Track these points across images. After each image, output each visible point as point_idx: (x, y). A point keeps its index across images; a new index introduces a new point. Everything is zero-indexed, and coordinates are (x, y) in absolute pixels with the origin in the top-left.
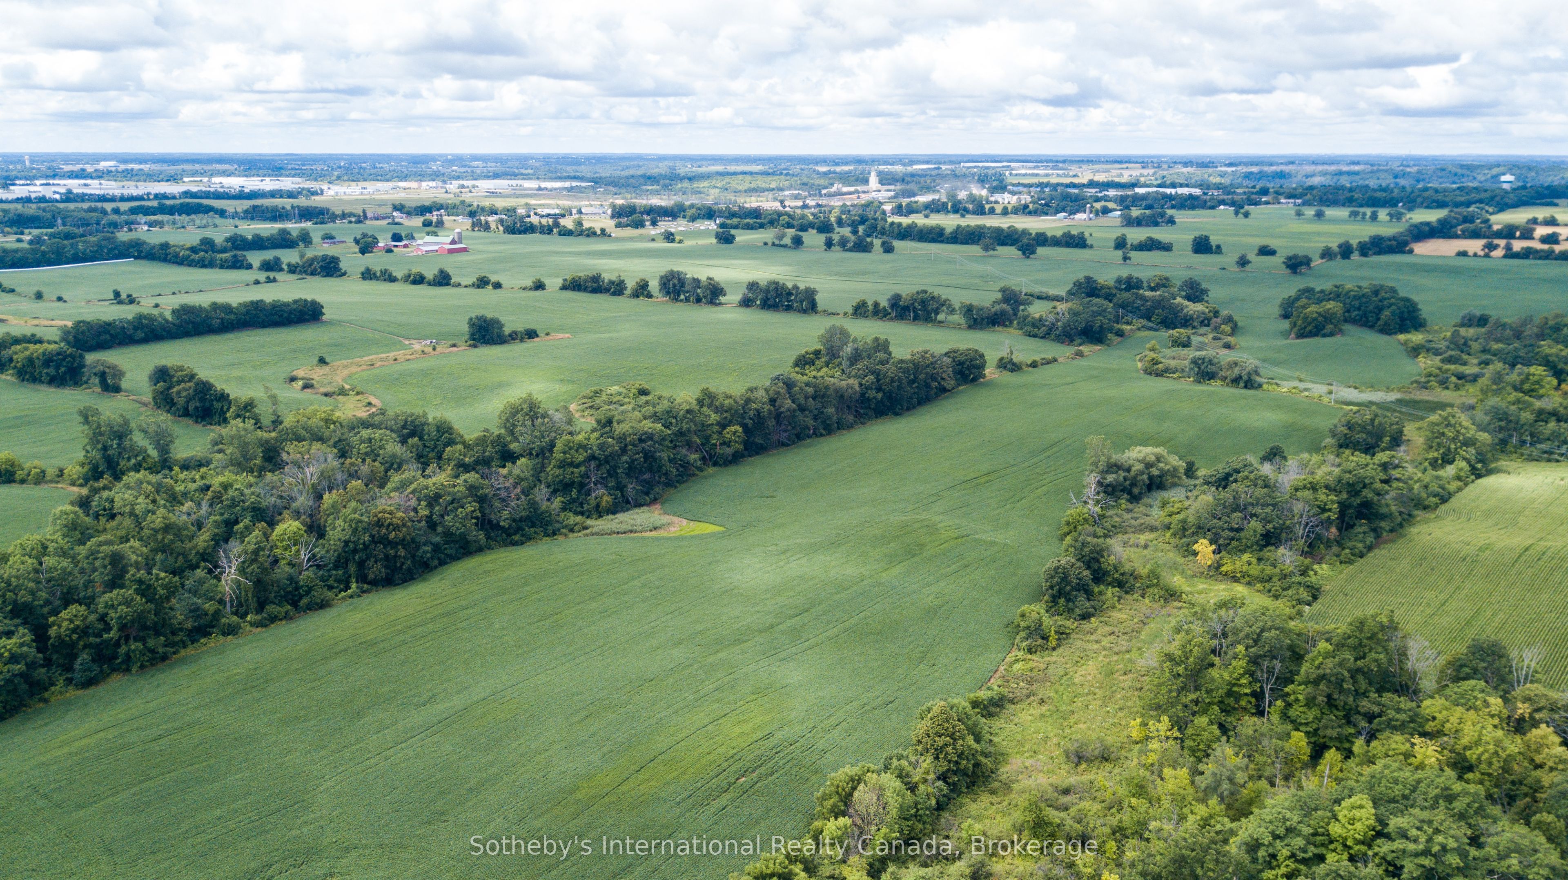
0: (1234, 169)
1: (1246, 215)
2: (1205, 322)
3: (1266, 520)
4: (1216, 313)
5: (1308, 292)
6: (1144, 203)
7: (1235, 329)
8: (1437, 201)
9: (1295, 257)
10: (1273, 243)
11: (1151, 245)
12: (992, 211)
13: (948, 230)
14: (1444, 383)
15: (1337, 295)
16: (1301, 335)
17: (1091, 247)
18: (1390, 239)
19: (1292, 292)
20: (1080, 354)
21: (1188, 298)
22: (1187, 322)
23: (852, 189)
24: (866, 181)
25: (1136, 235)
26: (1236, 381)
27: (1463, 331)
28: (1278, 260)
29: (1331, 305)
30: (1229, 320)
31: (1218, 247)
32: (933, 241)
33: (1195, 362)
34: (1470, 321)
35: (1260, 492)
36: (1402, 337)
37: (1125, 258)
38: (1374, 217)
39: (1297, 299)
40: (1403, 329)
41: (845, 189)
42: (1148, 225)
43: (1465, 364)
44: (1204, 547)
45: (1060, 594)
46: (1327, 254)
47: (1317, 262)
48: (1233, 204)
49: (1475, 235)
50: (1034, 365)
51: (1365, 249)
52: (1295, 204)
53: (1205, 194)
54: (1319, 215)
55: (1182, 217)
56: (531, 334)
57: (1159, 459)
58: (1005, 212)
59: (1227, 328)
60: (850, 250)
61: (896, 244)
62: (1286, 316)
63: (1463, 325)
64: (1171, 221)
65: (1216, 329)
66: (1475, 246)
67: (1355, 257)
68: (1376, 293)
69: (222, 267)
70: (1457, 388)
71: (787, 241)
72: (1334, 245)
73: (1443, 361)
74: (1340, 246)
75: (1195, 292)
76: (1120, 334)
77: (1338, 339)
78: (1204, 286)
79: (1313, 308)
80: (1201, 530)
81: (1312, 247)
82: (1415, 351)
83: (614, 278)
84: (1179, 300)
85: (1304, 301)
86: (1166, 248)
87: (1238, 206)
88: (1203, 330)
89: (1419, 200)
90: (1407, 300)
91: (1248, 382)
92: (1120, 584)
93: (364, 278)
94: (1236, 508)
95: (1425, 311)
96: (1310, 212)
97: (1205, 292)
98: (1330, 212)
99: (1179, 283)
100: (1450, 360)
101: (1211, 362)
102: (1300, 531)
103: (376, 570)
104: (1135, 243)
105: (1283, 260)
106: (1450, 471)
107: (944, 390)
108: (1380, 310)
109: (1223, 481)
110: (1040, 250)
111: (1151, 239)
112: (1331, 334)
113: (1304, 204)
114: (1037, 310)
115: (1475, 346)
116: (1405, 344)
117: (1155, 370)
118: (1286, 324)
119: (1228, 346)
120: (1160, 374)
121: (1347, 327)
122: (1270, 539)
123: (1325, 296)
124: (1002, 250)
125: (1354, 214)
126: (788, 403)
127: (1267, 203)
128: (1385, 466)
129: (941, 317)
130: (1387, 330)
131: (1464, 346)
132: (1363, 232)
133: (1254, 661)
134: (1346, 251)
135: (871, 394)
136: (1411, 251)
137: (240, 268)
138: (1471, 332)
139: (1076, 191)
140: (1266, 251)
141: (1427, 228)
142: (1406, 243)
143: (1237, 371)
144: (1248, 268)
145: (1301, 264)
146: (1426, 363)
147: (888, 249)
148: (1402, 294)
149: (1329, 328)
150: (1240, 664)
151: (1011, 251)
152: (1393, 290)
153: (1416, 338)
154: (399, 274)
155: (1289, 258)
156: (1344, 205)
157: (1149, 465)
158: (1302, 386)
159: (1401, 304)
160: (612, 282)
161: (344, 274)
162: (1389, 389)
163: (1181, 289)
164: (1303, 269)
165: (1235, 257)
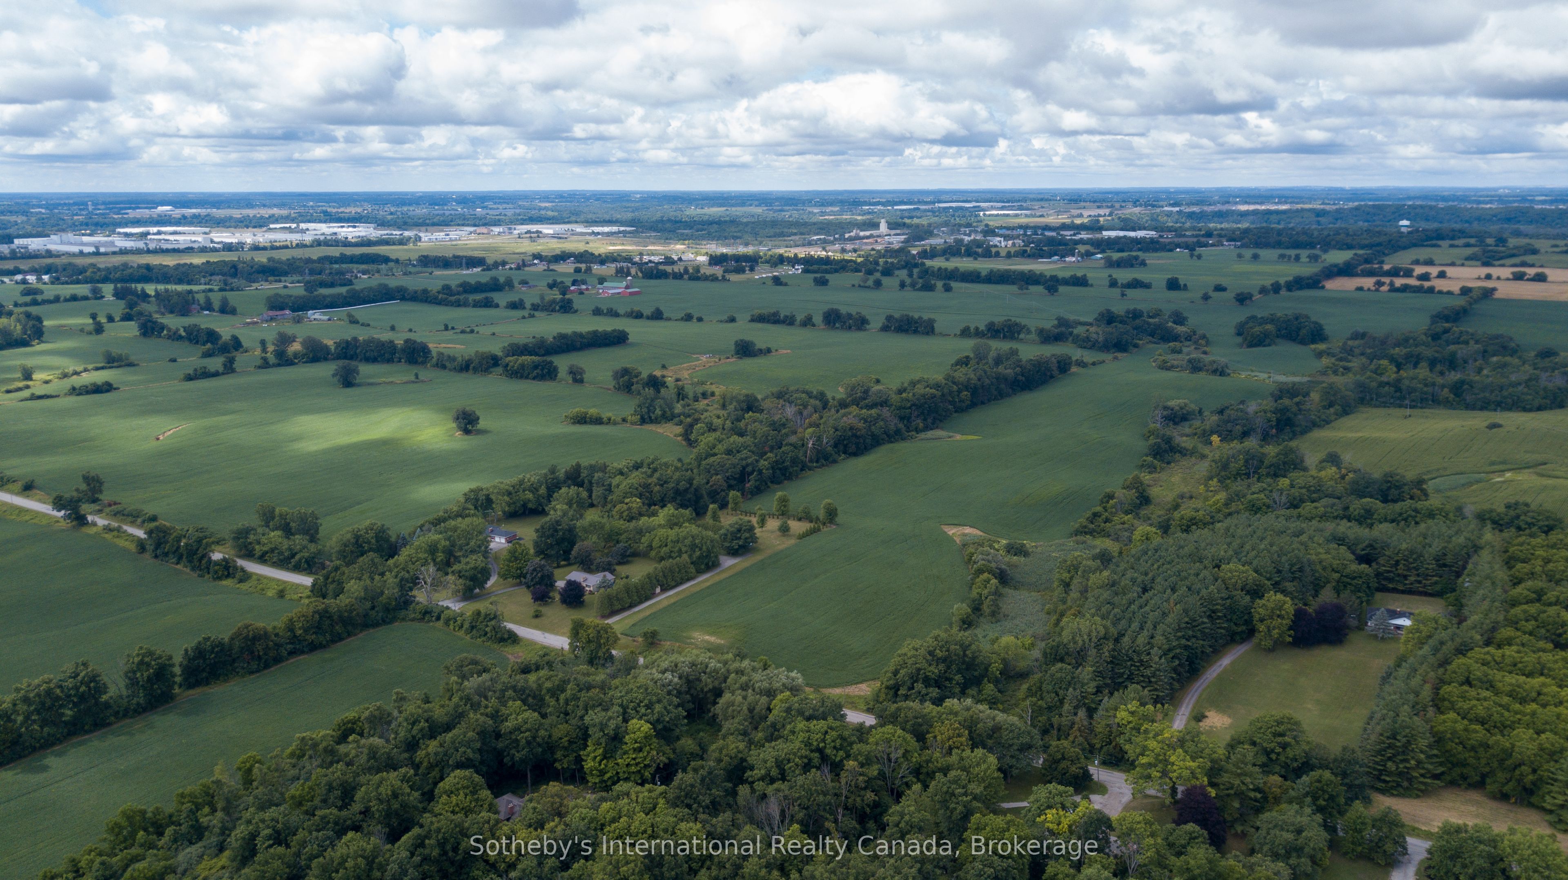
0: (1177, 209)
1: (1199, 257)
2: (1188, 338)
3: (1244, 425)
4: (1194, 333)
5: (1253, 318)
6: (1117, 247)
7: (1208, 343)
8: (1347, 244)
9: (1242, 294)
10: (1224, 282)
11: (1136, 284)
12: (997, 254)
13: (984, 273)
14: (1335, 372)
15: (1272, 320)
16: (1250, 346)
17: (1092, 286)
18: (1308, 278)
19: (1243, 319)
20: (1116, 358)
21: (1175, 322)
22: (1176, 338)
23: (868, 233)
24: (876, 226)
25: (1124, 275)
26: (1215, 372)
27: (1350, 343)
28: (1229, 295)
29: (1269, 327)
30: (1204, 337)
31: (1185, 285)
32: (972, 281)
33: (1190, 361)
34: (1356, 336)
35: (1239, 414)
36: (1313, 346)
37: (1123, 295)
38: (1297, 258)
39: (1246, 323)
40: (1313, 342)
41: (862, 234)
42: (1125, 267)
43: (1350, 361)
44: (1215, 438)
45: (1157, 454)
46: (1263, 291)
47: (1257, 296)
48: (1187, 246)
49: (1370, 273)
50: (1094, 364)
51: (1291, 286)
52: (1235, 246)
53: (1161, 236)
54: (1255, 257)
55: (1152, 259)
56: (769, 351)
57: (1186, 405)
58: (1009, 255)
59: (1203, 342)
60: (920, 290)
61: (954, 284)
62: (1239, 334)
63: (1352, 339)
64: (1143, 264)
65: (1196, 343)
66: (1368, 282)
67: (1283, 292)
68: (1297, 319)
69: (475, 306)
70: (1343, 374)
71: (870, 283)
72: (1268, 282)
73: (1337, 360)
74: (1272, 285)
75: (1179, 319)
76: (1136, 346)
77: (1273, 348)
78: (1185, 314)
79: (1257, 329)
80: (1212, 432)
81: (1252, 284)
82: (1319, 355)
83: (788, 314)
84: (1170, 324)
85: (1251, 324)
86: (1147, 286)
87: (1191, 248)
88: (1188, 343)
89: (1333, 243)
90: (1316, 323)
91: (1221, 372)
92: (1180, 452)
93: (594, 314)
94: (1229, 421)
95: (1328, 329)
96: (1248, 253)
97: (1185, 319)
98: (1264, 253)
99: (1168, 313)
100: (1341, 359)
101: (1199, 361)
102: (1259, 430)
103: (852, 448)
104: (1125, 282)
105: (1233, 295)
106: (1332, 410)
107: (1052, 377)
108: (1299, 329)
109: (1221, 412)
110: (1062, 289)
111: (1136, 280)
112: (1269, 345)
113: (1242, 246)
114: (1079, 330)
115: (1357, 351)
116: (1314, 350)
117: (1165, 367)
118: (1240, 339)
119: (1205, 353)
120: (1168, 369)
121: (1278, 340)
122: (1245, 434)
123: (1264, 321)
124: (1033, 289)
125: (1282, 256)
126: (987, 381)
127: (1212, 245)
128: (1297, 404)
129: (1022, 336)
130: (1303, 342)
131: (1350, 352)
132: (1289, 271)
133: (1246, 461)
134: (1276, 288)
135: (1020, 378)
136: (1323, 287)
137: (490, 306)
138: (1357, 343)
139: (1054, 234)
140: (1219, 288)
141: (1336, 269)
142: (1319, 282)
143: (1215, 366)
144: (1209, 301)
145: (1246, 298)
146: (1325, 361)
147: (948, 289)
148: (1313, 319)
149: (1267, 341)
150: (1241, 462)
151: (1039, 289)
152: (1307, 317)
153: (1322, 346)
154: (621, 311)
155: (1238, 295)
156: (1274, 247)
157: (1181, 408)
158: (1253, 374)
159: (1312, 326)
160: (786, 317)
161: (576, 311)
162: (1303, 375)
163: (1170, 317)
164: (1248, 302)
165: (1200, 294)
